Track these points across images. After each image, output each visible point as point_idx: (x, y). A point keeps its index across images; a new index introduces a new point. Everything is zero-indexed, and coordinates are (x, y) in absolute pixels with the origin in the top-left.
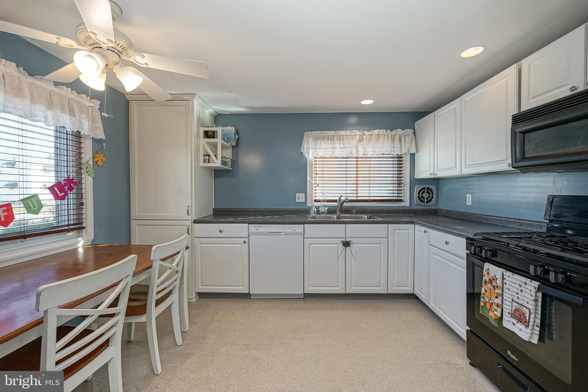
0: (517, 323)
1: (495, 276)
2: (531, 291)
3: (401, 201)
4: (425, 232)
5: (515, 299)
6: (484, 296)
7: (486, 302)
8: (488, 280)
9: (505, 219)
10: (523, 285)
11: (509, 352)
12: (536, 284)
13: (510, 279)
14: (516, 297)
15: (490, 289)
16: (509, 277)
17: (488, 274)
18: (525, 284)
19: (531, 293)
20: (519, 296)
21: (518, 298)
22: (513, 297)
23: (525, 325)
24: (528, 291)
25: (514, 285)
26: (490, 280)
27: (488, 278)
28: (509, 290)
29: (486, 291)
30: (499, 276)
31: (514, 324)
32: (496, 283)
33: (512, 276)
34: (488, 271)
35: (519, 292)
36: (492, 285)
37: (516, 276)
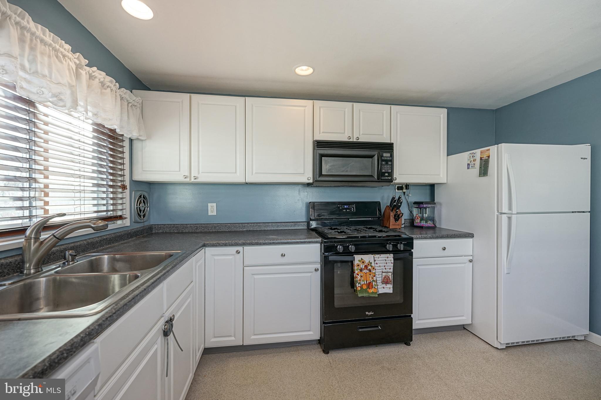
0: (386, 285)
1: (369, 261)
2: (391, 260)
3: (120, 217)
4: (238, 252)
5: (384, 271)
6: (360, 282)
7: (363, 285)
8: (363, 268)
9: (263, 224)
10: (387, 259)
11: (367, 313)
12: (392, 255)
13: (380, 259)
14: (384, 269)
15: (366, 273)
16: (379, 258)
17: (363, 262)
18: (388, 257)
19: (391, 262)
20: (386, 267)
21: (385, 269)
22: (382, 270)
23: (390, 284)
24: (389, 262)
25: (382, 262)
26: (366, 266)
27: (364, 266)
28: (380, 266)
29: (362, 277)
30: (372, 261)
31: (384, 288)
32: (372, 266)
33: (380, 256)
34: (363, 261)
35: (386, 265)
36: (367, 270)
37: (382, 255)
